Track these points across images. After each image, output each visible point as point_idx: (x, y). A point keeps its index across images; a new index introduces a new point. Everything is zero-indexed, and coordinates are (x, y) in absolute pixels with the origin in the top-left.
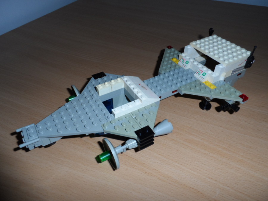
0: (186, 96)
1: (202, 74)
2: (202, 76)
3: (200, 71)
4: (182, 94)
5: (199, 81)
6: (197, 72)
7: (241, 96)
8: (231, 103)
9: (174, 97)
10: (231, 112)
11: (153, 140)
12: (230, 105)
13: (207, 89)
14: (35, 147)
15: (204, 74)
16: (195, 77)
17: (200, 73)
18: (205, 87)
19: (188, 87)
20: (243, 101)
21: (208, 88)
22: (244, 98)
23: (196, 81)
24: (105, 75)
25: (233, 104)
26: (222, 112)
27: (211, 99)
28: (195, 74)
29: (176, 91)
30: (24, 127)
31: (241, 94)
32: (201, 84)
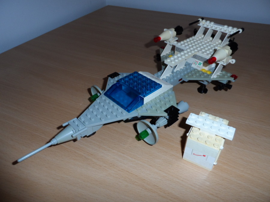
0: (190, 81)
1: (198, 64)
2: (199, 65)
3: (196, 62)
4: (187, 81)
5: (197, 69)
6: (194, 63)
7: (232, 76)
8: (225, 82)
9: (181, 84)
10: (226, 90)
11: (178, 116)
12: (224, 84)
13: (205, 75)
14: (82, 136)
15: (200, 64)
16: (193, 67)
17: (196, 63)
18: (203, 73)
19: (190, 74)
20: (234, 79)
21: (206, 73)
22: (235, 77)
23: (195, 69)
24: (119, 74)
25: (226, 84)
26: (219, 91)
27: (210, 81)
28: (192, 65)
29: (181, 79)
30: (70, 121)
31: (232, 75)
32: (199, 71)
